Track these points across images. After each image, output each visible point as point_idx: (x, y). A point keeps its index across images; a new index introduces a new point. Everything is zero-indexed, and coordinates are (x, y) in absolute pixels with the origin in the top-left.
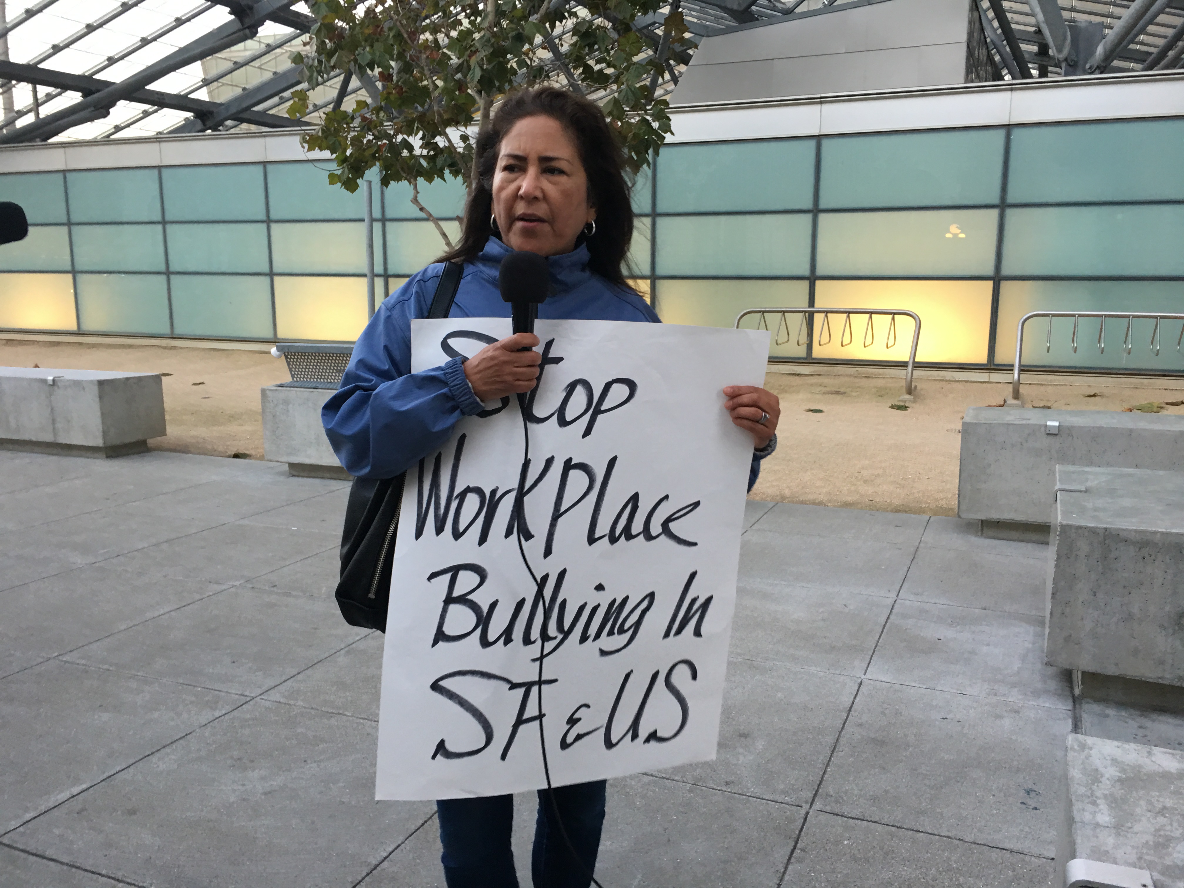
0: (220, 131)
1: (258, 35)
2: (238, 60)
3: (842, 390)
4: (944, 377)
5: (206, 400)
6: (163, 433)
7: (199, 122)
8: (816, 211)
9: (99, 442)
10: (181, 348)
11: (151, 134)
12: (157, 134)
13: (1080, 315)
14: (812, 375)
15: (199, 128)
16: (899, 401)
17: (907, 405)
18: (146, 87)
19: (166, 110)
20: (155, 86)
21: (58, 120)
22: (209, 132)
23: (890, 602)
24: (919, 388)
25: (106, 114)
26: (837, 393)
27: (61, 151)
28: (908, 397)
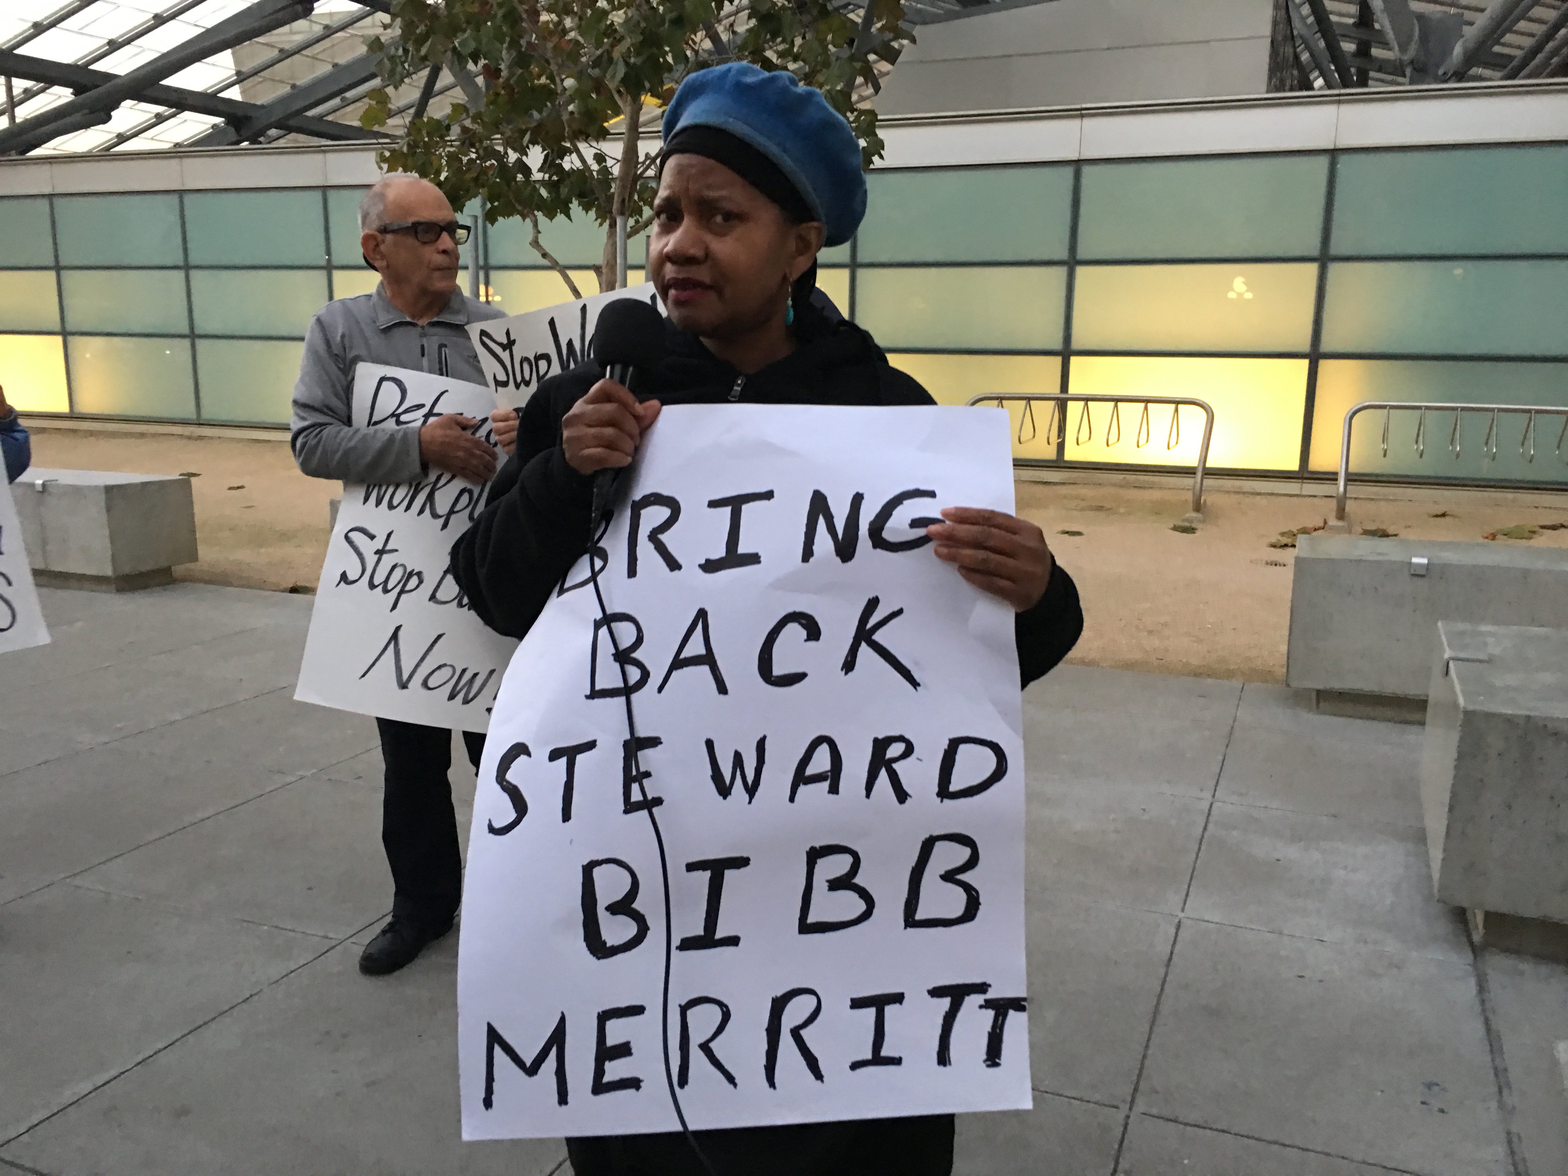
0: (260, 143)
1: (314, 13)
2: (287, 47)
3: (1107, 505)
4: (1240, 487)
5: (248, 510)
6: (194, 557)
7: (232, 130)
8: (1072, 263)
9: (108, 571)
10: (211, 438)
11: (166, 146)
12: (175, 146)
13: (1427, 408)
14: (1064, 484)
15: (234, 139)
16: (1184, 520)
17: (1194, 525)
18: (162, 83)
19: (187, 115)
20: (175, 81)
21: (41, 126)
22: (245, 144)
23: (1205, 805)
24: (1209, 503)
25: (107, 119)
26: (1100, 508)
27: (47, 167)
28: (1194, 515)
